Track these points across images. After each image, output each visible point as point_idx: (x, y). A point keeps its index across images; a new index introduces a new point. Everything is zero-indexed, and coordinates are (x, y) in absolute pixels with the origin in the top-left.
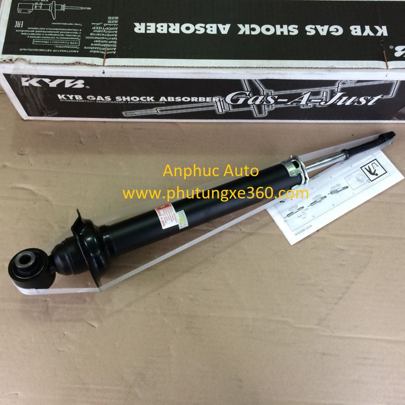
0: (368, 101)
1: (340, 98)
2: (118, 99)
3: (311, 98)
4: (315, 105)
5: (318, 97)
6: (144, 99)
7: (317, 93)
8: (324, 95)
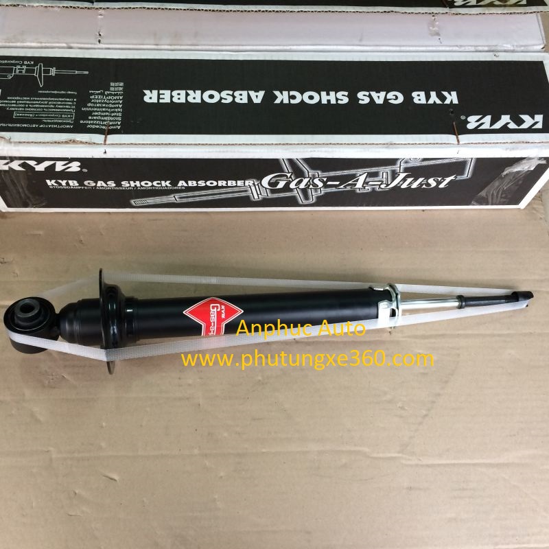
0: (439, 183)
1: (404, 180)
2: (125, 184)
3: (368, 180)
4: (373, 189)
5: (376, 179)
6: (158, 184)
7: (375, 174)
8: (384, 177)
